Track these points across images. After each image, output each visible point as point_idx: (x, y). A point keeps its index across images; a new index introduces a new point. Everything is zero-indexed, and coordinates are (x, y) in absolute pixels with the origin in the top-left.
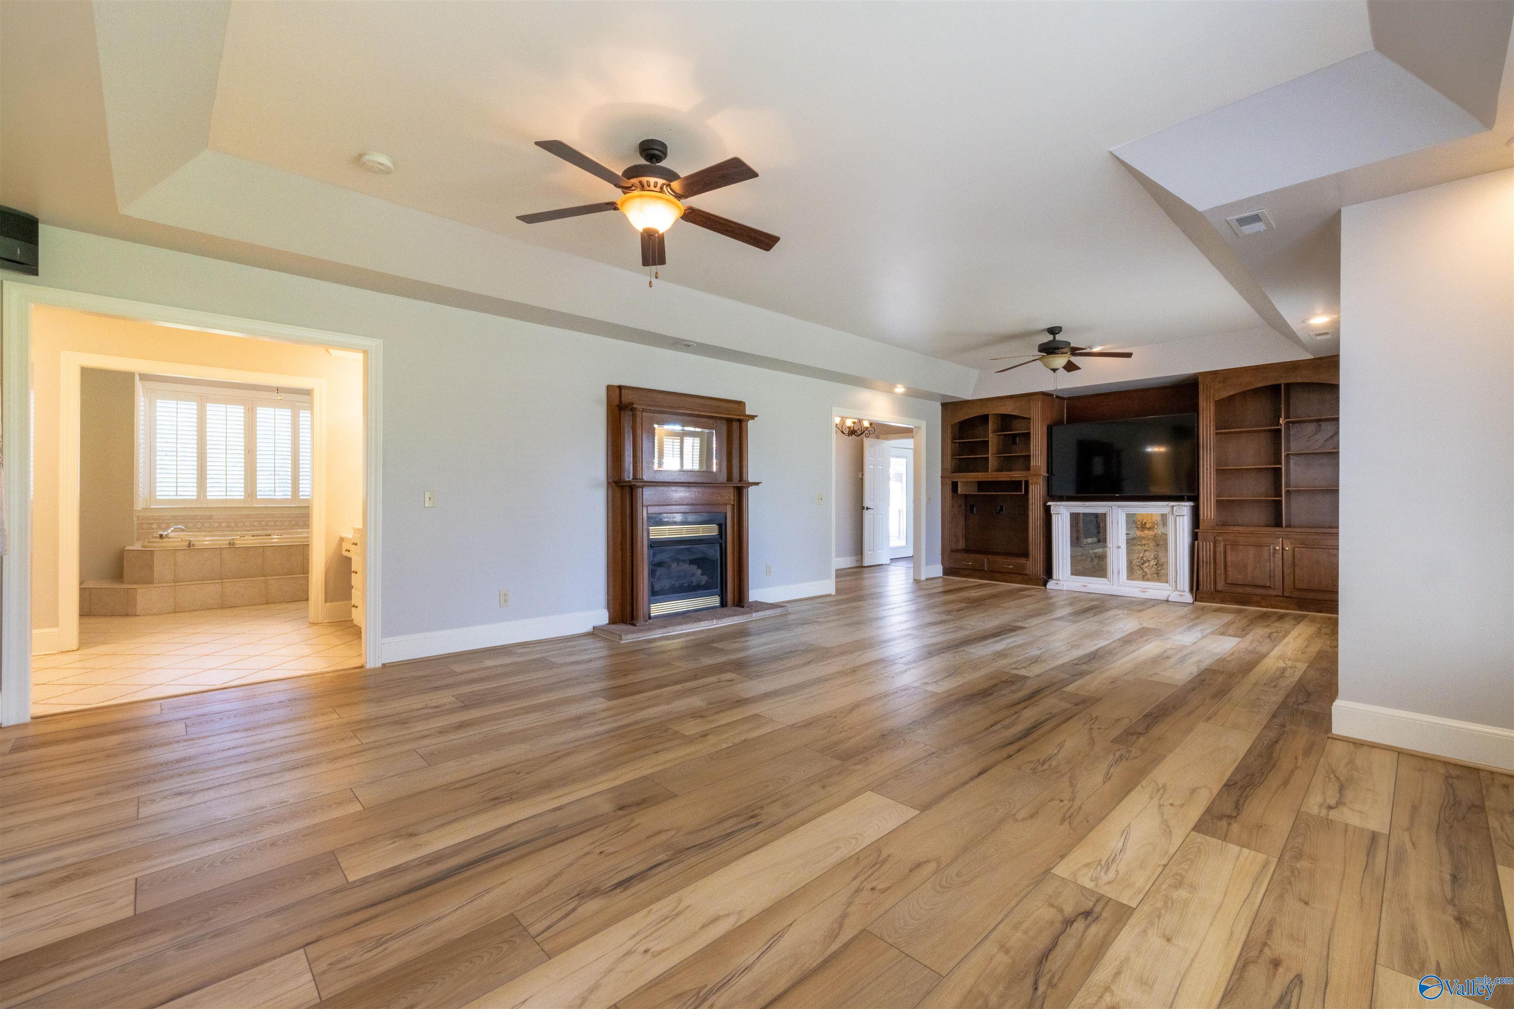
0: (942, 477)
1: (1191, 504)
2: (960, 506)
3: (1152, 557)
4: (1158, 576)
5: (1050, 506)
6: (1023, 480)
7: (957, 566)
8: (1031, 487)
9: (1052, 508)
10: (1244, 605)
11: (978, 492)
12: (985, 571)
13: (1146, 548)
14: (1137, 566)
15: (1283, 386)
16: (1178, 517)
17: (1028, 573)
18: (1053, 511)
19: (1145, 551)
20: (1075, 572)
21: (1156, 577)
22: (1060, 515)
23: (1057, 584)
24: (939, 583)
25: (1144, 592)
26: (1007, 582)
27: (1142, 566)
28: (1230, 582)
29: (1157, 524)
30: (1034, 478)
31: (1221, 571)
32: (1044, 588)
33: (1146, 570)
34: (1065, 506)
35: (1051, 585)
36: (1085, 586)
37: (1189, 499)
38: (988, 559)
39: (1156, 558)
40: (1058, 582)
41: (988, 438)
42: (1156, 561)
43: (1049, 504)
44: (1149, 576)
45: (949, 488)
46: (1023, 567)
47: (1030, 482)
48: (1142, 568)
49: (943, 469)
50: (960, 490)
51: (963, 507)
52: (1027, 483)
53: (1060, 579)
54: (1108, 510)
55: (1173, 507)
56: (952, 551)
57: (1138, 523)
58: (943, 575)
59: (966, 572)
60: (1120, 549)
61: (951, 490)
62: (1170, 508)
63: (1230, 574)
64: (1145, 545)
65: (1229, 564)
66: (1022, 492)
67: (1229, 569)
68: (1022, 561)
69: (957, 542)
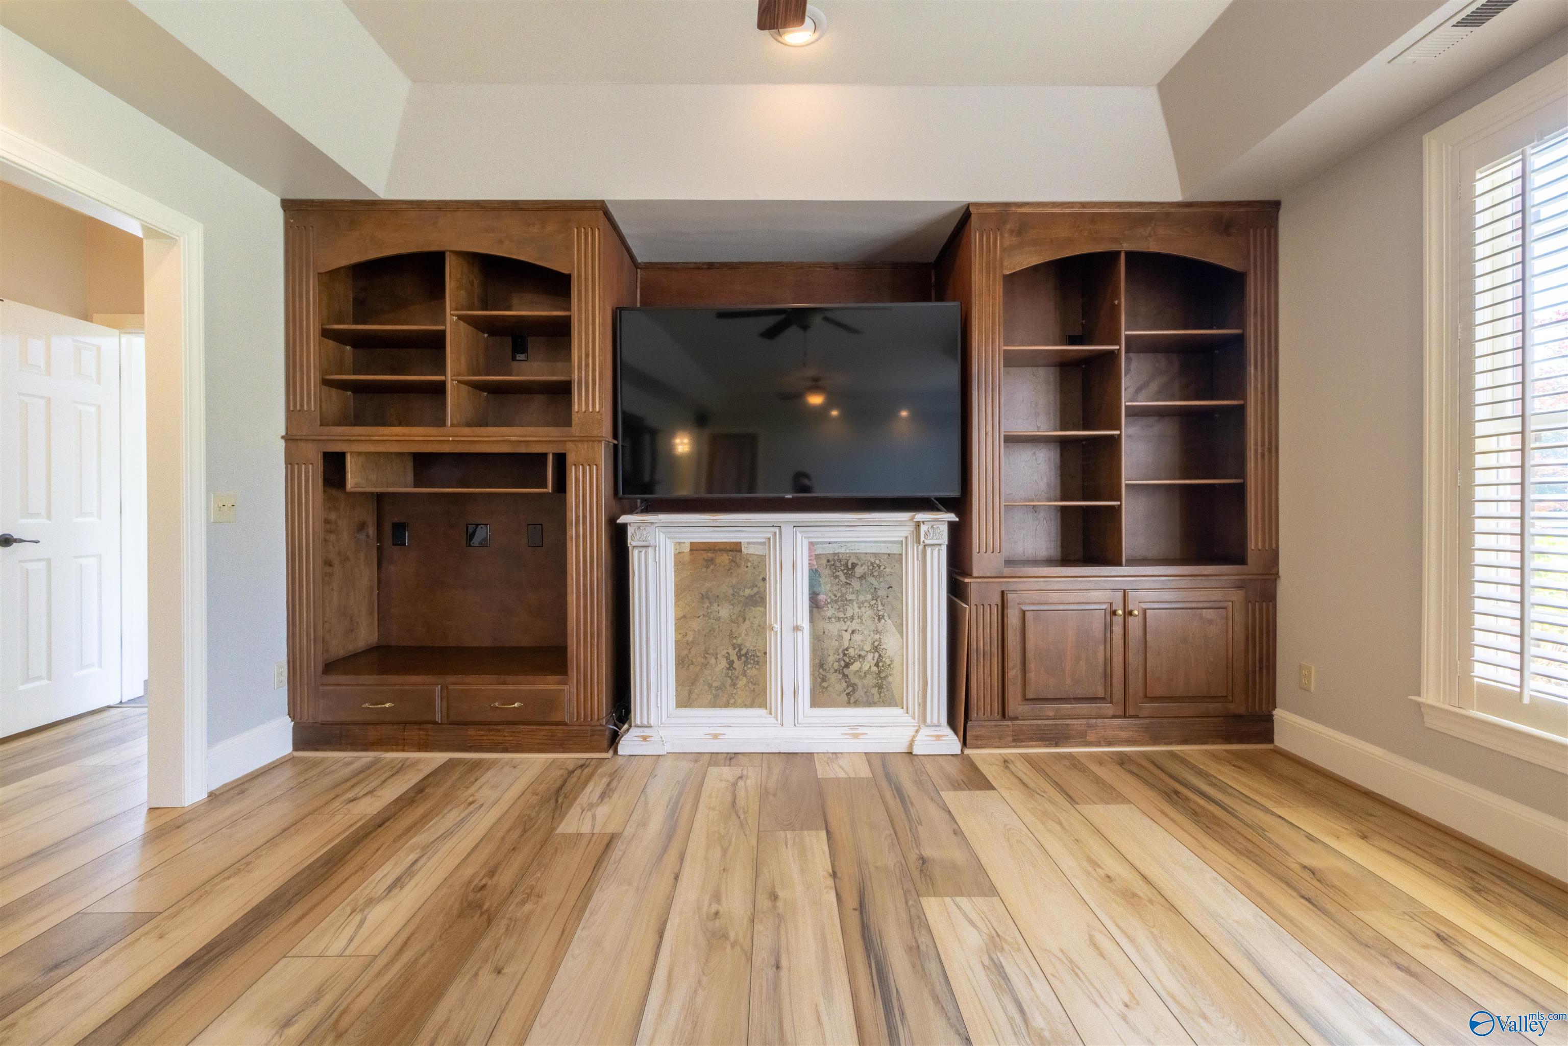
0: (288, 439)
1: (952, 517)
2: (362, 526)
3: (868, 647)
4: (880, 693)
5: (624, 527)
6: (550, 450)
7: (343, 716)
8: (572, 474)
9: (630, 530)
10: (1057, 745)
11: (415, 486)
12: (435, 723)
13: (854, 625)
14: (836, 671)
15: (1123, 256)
16: (929, 550)
17: (567, 720)
18: (633, 539)
19: (853, 632)
20: (685, 700)
21: (876, 697)
22: (650, 550)
23: (645, 738)
24: (285, 776)
25: (856, 736)
26: (505, 750)
27: (846, 671)
28: (1032, 697)
29: (879, 566)
30: (583, 448)
31: (1013, 672)
32: (609, 754)
33: (854, 680)
34: (666, 526)
35: (629, 744)
36: (716, 736)
37: (947, 504)
38: (444, 688)
39: (876, 649)
40: (647, 732)
41: (444, 323)
42: (877, 655)
43: (623, 519)
44: (860, 693)
45: (313, 472)
46: (551, 702)
47: (570, 458)
48: (845, 676)
49: (292, 414)
50: (353, 480)
51: (372, 530)
52: (561, 460)
53: (652, 722)
54: (770, 535)
55: (918, 525)
56: (330, 667)
57: (838, 564)
58: (296, 748)
59: (372, 733)
60: (799, 633)
61: (320, 482)
62: (911, 528)
63: (1031, 675)
64: (852, 618)
65: (1030, 655)
66: (546, 487)
67: (1032, 665)
68: (547, 684)
69: (351, 630)
